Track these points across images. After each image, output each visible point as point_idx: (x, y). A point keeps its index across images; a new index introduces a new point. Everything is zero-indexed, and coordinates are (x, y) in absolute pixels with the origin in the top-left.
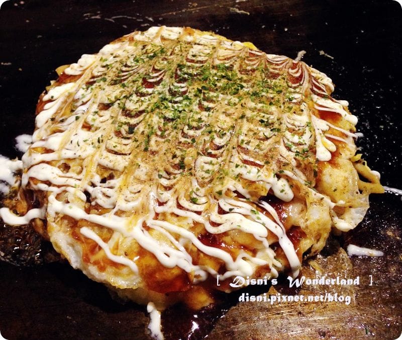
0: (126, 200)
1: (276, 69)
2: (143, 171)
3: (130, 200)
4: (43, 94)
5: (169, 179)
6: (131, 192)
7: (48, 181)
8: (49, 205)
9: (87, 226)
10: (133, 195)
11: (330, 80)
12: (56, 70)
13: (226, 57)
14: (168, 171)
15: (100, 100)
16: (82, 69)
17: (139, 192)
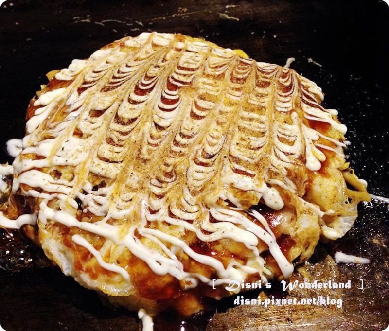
0: (118, 209)
1: (266, 78)
2: (134, 179)
3: (122, 208)
4: (33, 99)
5: (161, 187)
6: (123, 200)
7: (39, 188)
8: (41, 212)
9: (79, 234)
10: (124, 203)
11: (320, 89)
12: (47, 75)
13: (217, 65)
14: (159, 179)
15: (92, 107)
16: (73, 74)
17: (131, 200)
